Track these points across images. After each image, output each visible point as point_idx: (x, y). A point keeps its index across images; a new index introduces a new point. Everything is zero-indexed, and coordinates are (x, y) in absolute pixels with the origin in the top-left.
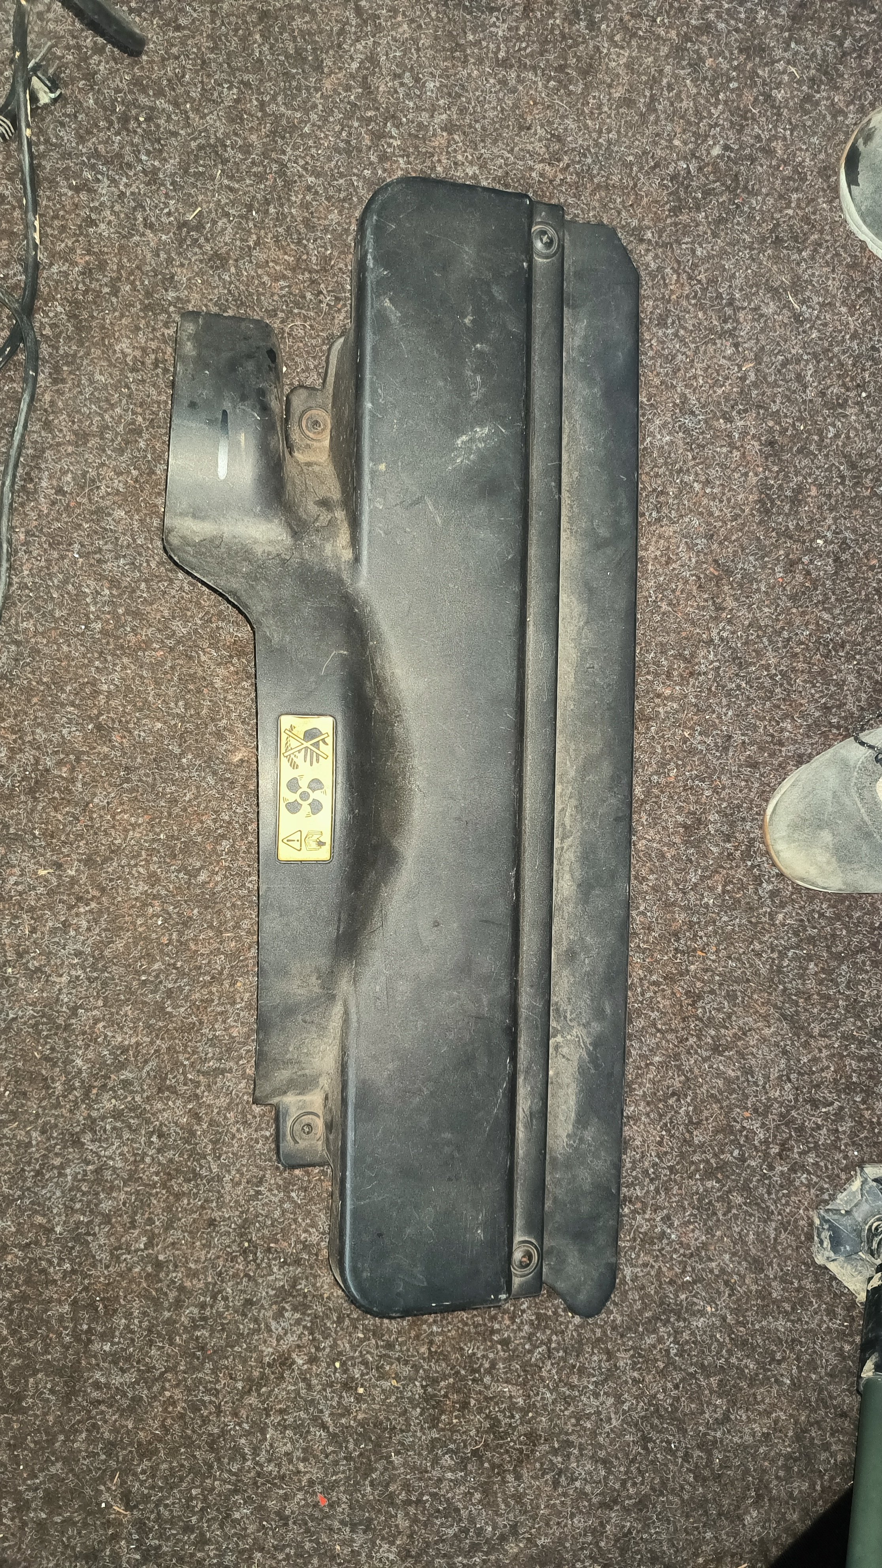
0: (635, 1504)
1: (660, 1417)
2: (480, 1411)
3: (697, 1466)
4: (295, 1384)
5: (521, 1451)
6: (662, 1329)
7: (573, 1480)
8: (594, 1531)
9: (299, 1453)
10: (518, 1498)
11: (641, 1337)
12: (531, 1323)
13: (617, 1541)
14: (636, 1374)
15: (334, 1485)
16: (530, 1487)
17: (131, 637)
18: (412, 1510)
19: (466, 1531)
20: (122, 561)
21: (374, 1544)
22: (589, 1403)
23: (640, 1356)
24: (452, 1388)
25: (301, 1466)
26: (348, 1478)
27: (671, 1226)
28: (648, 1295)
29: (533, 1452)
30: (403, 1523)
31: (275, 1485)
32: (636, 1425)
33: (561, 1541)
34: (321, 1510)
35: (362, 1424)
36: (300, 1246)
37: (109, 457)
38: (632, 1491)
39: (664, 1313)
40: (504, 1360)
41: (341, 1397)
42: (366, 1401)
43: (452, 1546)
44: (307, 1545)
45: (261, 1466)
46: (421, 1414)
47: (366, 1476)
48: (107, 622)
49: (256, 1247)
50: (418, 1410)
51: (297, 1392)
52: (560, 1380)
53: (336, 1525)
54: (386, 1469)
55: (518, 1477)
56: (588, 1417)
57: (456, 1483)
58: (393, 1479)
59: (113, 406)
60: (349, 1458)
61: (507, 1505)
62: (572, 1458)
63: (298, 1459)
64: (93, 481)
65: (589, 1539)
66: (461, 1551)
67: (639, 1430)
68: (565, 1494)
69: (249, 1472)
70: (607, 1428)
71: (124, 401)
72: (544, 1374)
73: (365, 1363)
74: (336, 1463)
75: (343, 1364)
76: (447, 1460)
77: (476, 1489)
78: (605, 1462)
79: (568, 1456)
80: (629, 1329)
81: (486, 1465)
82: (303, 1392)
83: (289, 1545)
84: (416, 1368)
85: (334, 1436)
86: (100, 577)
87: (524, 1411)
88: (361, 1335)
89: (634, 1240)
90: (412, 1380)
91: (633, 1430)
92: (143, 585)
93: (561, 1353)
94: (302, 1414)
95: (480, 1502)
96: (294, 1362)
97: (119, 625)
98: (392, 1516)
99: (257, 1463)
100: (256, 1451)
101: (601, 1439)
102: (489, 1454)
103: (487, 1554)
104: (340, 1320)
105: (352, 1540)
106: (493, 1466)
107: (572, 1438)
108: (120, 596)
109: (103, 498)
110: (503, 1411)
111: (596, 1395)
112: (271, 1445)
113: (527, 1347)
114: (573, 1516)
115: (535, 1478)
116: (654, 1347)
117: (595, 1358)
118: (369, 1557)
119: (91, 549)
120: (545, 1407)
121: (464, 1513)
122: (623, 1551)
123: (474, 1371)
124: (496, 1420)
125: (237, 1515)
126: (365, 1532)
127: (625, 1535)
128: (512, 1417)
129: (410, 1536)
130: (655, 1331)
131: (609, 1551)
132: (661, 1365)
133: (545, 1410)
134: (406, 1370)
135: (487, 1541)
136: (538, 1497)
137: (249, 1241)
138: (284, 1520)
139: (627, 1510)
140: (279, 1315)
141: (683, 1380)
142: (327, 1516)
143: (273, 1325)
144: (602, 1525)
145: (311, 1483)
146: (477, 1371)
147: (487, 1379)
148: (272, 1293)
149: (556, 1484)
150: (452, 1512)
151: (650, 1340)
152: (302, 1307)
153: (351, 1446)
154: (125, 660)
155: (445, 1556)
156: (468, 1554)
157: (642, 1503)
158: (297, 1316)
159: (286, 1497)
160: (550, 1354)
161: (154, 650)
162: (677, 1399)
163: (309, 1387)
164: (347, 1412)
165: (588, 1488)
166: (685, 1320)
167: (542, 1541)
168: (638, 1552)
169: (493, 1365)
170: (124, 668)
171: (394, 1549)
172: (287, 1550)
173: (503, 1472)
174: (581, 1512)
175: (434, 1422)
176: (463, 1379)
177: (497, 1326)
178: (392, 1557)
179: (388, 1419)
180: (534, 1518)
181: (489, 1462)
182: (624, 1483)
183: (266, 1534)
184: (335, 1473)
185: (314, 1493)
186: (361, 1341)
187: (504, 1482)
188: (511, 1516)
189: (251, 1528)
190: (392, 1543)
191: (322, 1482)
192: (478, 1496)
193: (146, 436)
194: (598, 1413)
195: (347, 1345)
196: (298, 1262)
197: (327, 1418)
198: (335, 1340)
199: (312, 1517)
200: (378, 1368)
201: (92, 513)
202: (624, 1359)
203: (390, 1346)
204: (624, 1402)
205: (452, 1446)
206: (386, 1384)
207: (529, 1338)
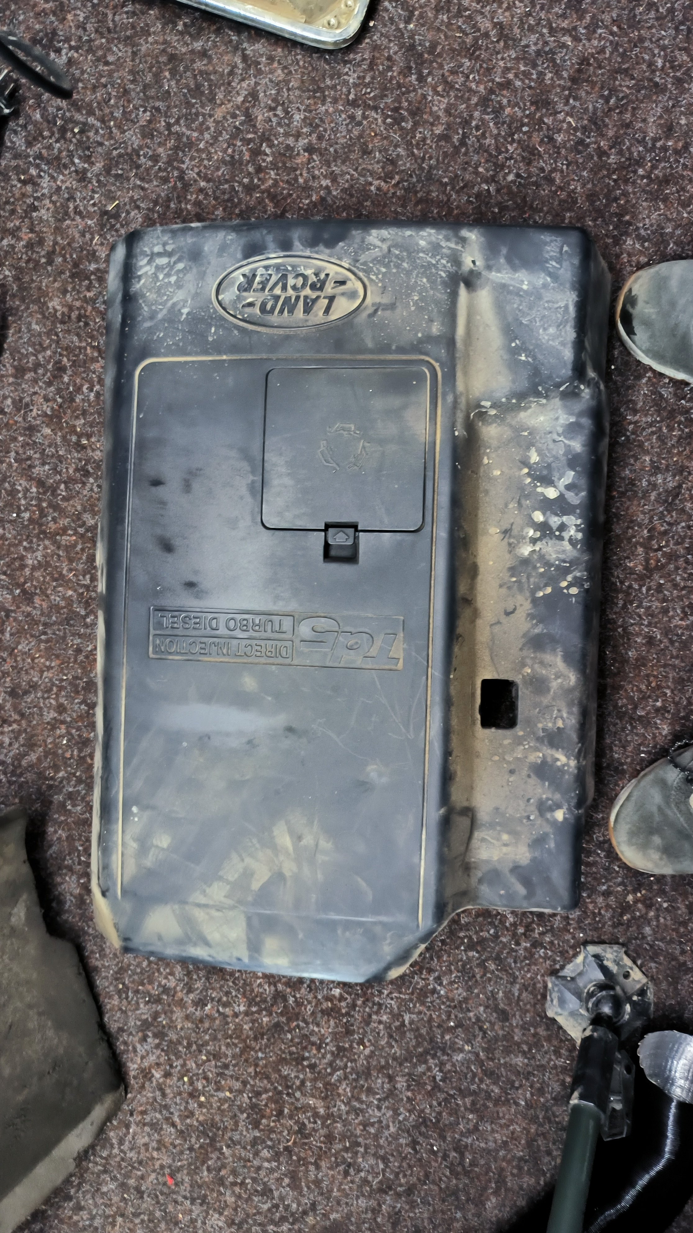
0: (404, 1191)
1: (426, 1126)
2: (291, 1117)
3: (452, 1164)
4: (154, 1092)
5: (321, 1148)
6: (431, 1061)
7: (359, 1171)
8: (373, 1210)
9: (154, 1144)
10: (317, 1182)
11: (415, 1066)
12: (332, 1053)
13: (390, 1217)
14: (409, 1094)
15: (179, 1169)
16: (327, 1175)
17: (52, 525)
18: (237, 1189)
19: (276, 1206)
20: (47, 467)
21: (207, 1213)
22: (374, 1114)
23: (413, 1080)
24: (270, 1099)
25: (155, 1154)
26: (190, 1164)
27: (441, 984)
28: (421, 1035)
29: (330, 1149)
30: (231, 1200)
31: (134, 1168)
32: (408, 1132)
33: (349, 1216)
34: (169, 1188)
35: (201, 1124)
36: (161, 989)
37: (41, 388)
38: (403, 1181)
39: (432, 1049)
40: (311, 1080)
41: (187, 1103)
42: (206, 1107)
43: (266, 1217)
44: (158, 1214)
45: (125, 1153)
46: (248, 1118)
47: (203, 1162)
48: (34, 512)
49: (128, 989)
50: (245, 1115)
51: (155, 1099)
52: (353, 1096)
53: (180, 1199)
54: (218, 1158)
55: (318, 1167)
56: (372, 1124)
57: (272, 1171)
58: (224, 1166)
59: (44, 349)
60: (191, 1149)
61: (309, 1188)
62: (359, 1155)
63: (153, 1149)
64: (27, 405)
65: (369, 1215)
66: (272, 1222)
67: (410, 1135)
68: (352, 1182)
69: (115, 1157)
70: (386, 1133)
71: (54, 346)
72: (341, 1091)
73: (206, 1078)
74: (182, 1153)
75: (190, 1079)
76: (265, 1153)
77: (286, 1175)
78: (384, 1159)
79: (356, 1153)
80: (406, 1060)
81: (294, 1158)
82: (159, 1099)
83: (144, 1213)
84: (245, 1083)
85: (182, 1132)
86: (30, 478)
87: (324, 1119)
88: (204, 1058)
89: (412, 993)
90: (240, 1092)
91: (406, 1135)
92: (62, 486)
93: (354, 1076)
94: (158, 1116)
95: (288, 1185)
96: (153, 1076)
97: (43, 514)
98: (222, 1194)
99: (122, 1151)
100: (121, 1142)
101: (381, 1142)
102: (296, 1150)
103: (293, 1224)
104: (189, 1045)
105: (191, 1211)
106: (299, 1160)
107: (360, 1140)
108: (44, 493)
109: (34, 418)
110: (309, 1119)
111: (379, 1108)
112: (133, 1138)
113: (329, 1070)
114: (358, 1198)
115: (332, 1168)
116: (424, 1074)
117: (379, 1081)
118: (204, 1223)
119: (24, 456)
120: (340, 1117)
121: (276, 1194)
122: (395, 1225)
123: (288, 1087)
124: (304, 1124)
125: (105, 1189)
126: (201, 1205)
127: (396, 1214)
128: (315, 1122)
129: (235, 1210)
130: (426, 1062)
131: (384, 1225)
132: (429, 1088)
133: (340, 1118)
134: (237, 1085)
135: (293, 1214)
136: (332, 1183)
137: (124, 984)
138: (140, 1193)
139: (398, 1195)
140: (144, 1039)
141: (445, 1100)
142: (174, 1192)
143: (139, 1047)
144: (380, 1205)
145: (162, 1167)
146: (291, 1087)
147: (298, 1094)
148: (139, 1023)
149: (346, 1173)
150: (267, 1192)
151: (421, 1069)
152: (160, 1035)
153: (193, 1140)
154: (47, 542)
155: (260, 1225)
156: (277, 1224)
157: (410, 1191)
158: (157, 1041)
159: (142, 1177)
160: (346, 1078)
161: (70, 535)
162: (440, 1113)
163: (164, 1095)
164: (191, 1114)
165: (370, 1178)
166: (448, 1055)
167: (333, 1216)
168: (406, 1226)
169: (303, 1082)
170: (46, 548)
171: (223, 1218)
172: (142, 1216)
173: (306, 1164)
174: (363, 1195)
175: (256, 1125)
176: (280, 1093)
177: (307, 1054)
178: (221, 1224)
179: (222, 1121)
180: (328, 1199)
181: (297, 1155)
182: (397, 1175)
183: (126, 1204)
184: (180, 1160)
185: (164, 1175)
186: (204, 1062)
187: (307, 1171)
188: (311, 1196)
189: (116, 1199)
190: (221, 1214)
191: (170, 1167)
192: (287, 1181)
193: (69, 372)
194: (380, 1122)
195: (194, 1065)
196: (158, 1001)
197: (176, 1119)
198: (185, 1060)
199: (162, 1193)
200: (216, 1083)
201: (25, 429)
202: (401, 1083)
203: (226, 1066)
204: (399, 1115)
205: (269, 1143)
206: (221, 1095)
207: (330, 1064)
